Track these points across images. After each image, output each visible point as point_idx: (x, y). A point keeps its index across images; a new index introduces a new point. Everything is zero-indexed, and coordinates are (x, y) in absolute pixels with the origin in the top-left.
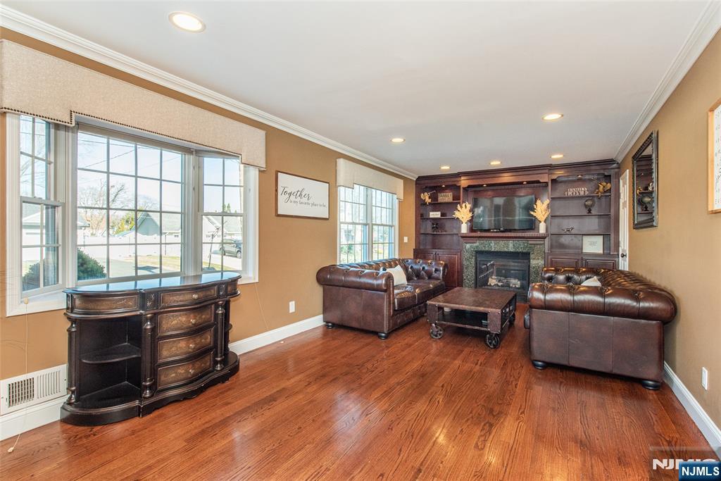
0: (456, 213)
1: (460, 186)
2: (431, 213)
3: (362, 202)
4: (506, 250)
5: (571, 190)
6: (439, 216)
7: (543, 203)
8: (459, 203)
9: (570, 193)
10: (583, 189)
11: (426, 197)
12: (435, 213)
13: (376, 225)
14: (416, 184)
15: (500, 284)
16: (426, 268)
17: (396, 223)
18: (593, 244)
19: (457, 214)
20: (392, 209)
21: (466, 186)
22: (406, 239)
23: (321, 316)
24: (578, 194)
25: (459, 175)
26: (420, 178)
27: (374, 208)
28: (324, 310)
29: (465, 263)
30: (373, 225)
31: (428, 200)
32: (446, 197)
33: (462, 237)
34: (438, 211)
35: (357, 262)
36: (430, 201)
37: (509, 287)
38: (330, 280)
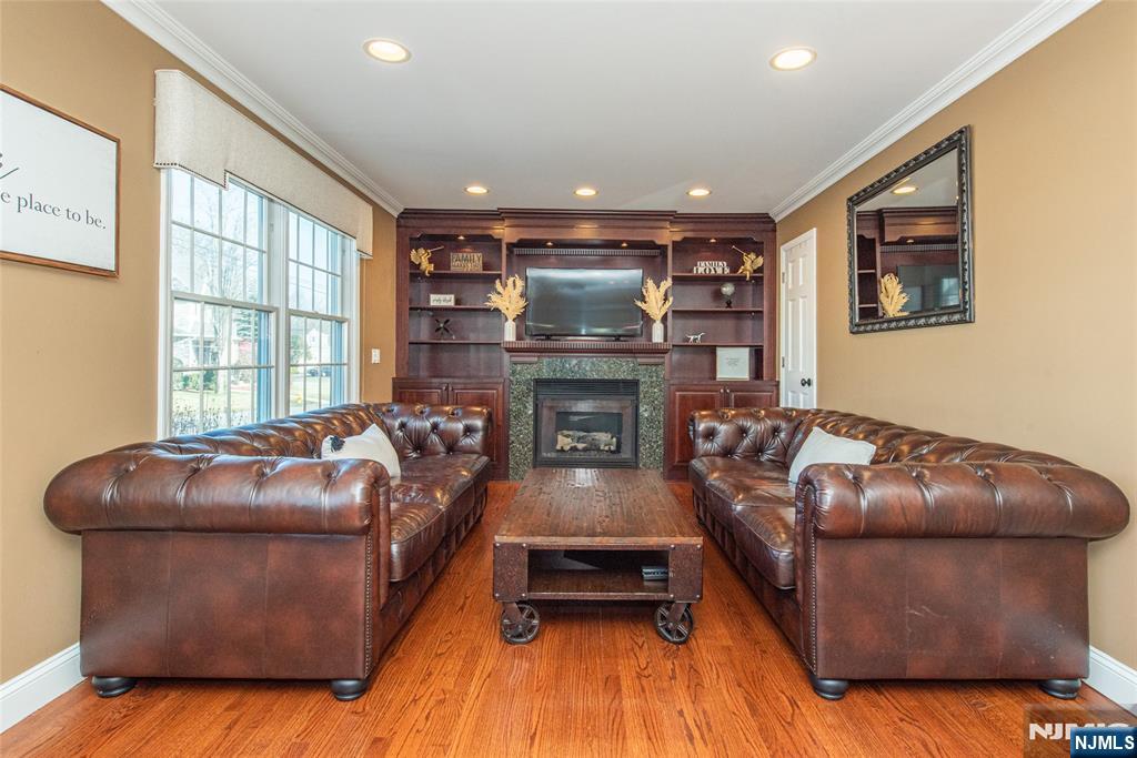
0: (494, 297)
1: (500, 240)
2: (433, 297)
3: (253, 241)
4: (596, 377)
5: (703, 264)
6: (452, 304)
7: (658, 287)
8: (499, 276)
9: (701, 270)
10: (720, 263)
11: (422, 258)
12: (442, 297)
13: (299, 314)
14: (398, 226)
15: (580, 446)
16: (442, 426)
17: (353, 313)
18: (734, 362)
19: (495, 301)
20: (342, 277)
21: (515, 241)
22: (376, 356)
23: (74, 651)
24: (713, 272)
25: (499, 215)
26: (408, 214)
27: (292, 266)
28: (82, 631)
29: (514, 406)
30: (291, 313)
31: (428, 267)
32: (468, 261)
33: (509, 350)
34: (451, 293)
35: (236, 425)
36: (431, 268)
37: (599, 450)
38: (113, 509)
